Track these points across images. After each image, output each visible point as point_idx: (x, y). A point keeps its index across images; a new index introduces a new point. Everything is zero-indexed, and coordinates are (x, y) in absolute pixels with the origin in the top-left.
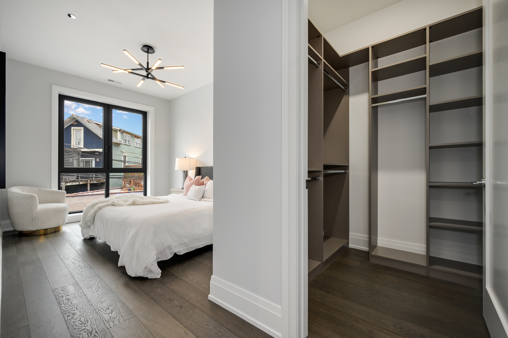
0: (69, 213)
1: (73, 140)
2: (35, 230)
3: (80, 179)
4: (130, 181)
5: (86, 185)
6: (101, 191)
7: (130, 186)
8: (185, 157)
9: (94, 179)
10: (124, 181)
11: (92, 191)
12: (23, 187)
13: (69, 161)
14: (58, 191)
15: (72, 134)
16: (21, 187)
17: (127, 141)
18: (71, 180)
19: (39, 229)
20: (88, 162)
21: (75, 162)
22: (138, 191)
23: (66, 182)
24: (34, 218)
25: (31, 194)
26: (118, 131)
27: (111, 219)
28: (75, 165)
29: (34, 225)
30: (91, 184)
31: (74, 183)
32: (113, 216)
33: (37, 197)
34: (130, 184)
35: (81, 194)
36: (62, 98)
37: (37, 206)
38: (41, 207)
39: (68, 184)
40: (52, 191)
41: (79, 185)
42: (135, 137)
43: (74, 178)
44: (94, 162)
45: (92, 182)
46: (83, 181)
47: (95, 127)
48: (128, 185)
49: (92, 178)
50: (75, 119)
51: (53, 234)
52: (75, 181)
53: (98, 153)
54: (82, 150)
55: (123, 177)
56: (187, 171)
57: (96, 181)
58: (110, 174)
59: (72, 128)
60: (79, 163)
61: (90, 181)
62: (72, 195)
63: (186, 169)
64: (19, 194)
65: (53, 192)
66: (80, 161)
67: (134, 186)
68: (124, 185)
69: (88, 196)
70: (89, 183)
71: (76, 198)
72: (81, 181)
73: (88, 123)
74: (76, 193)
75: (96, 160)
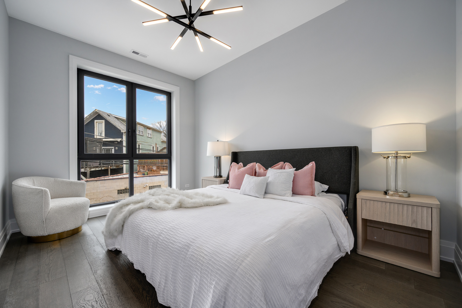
0: (91, 206)
1: (96, 131)
2: (47, 234)
3: (102, 165)
4: (144, 167)
5: (107, 170)
6: (120, 175)
7: (144, 171)
8: (218, 141)
9: (114, 165)
10: (139, 166)
11: (112, 176)
12: (35, 178)
13: (93, 150)
14: (77, 182)
15: (95, 126)
16: (32, 178)
17: (141, 132)
18: (95, 166)
19: (52, 233)
20: (109, 150)
21: (98, 150)
22: (151, 175)
23: (91, 168)
24: (44, 220)
25: (41, 188)
27: (153, 238)
28: (98, 151)
29: (45, 229)
30: (111, 169)
31: (97, 168)
32: (157, 233)
33: (49, 191)
34: (144, 170)
35: (103, 179)
36: (81, 73)
37: (47, 204)
38: (54, 204)
39: (92, 170)
40: (69, 182)
41: (102, 170)
42: (147, 128)
43: (97, 164)
44: (113, 150)
45: (112, 168)
46: (105, 167)
47: (114, 120)
48: (142, 170)
49: (112, 164)
50: (98, 113)
51: (69, 238)
52: (98, 167)
53: (117, 143)
54: (104, 140)
55: (138, 163)
56: (220, 157)
57: (116, 167)
58: (134, 161)
59: (95, 121)
60: (101, 151)
61: (110, 167)
62: (96, 179)
63: (218, 155)
64: (25, 188)
65: (71, 183)
66: (102, 149)
67: (147, 171)
68: (139, 170)
69: (109, 180)
70: (109, 168)
71: (99, 182)
72: (103, 167)
73: (108, 117)
74: (98, 178)
75: (115, 148)
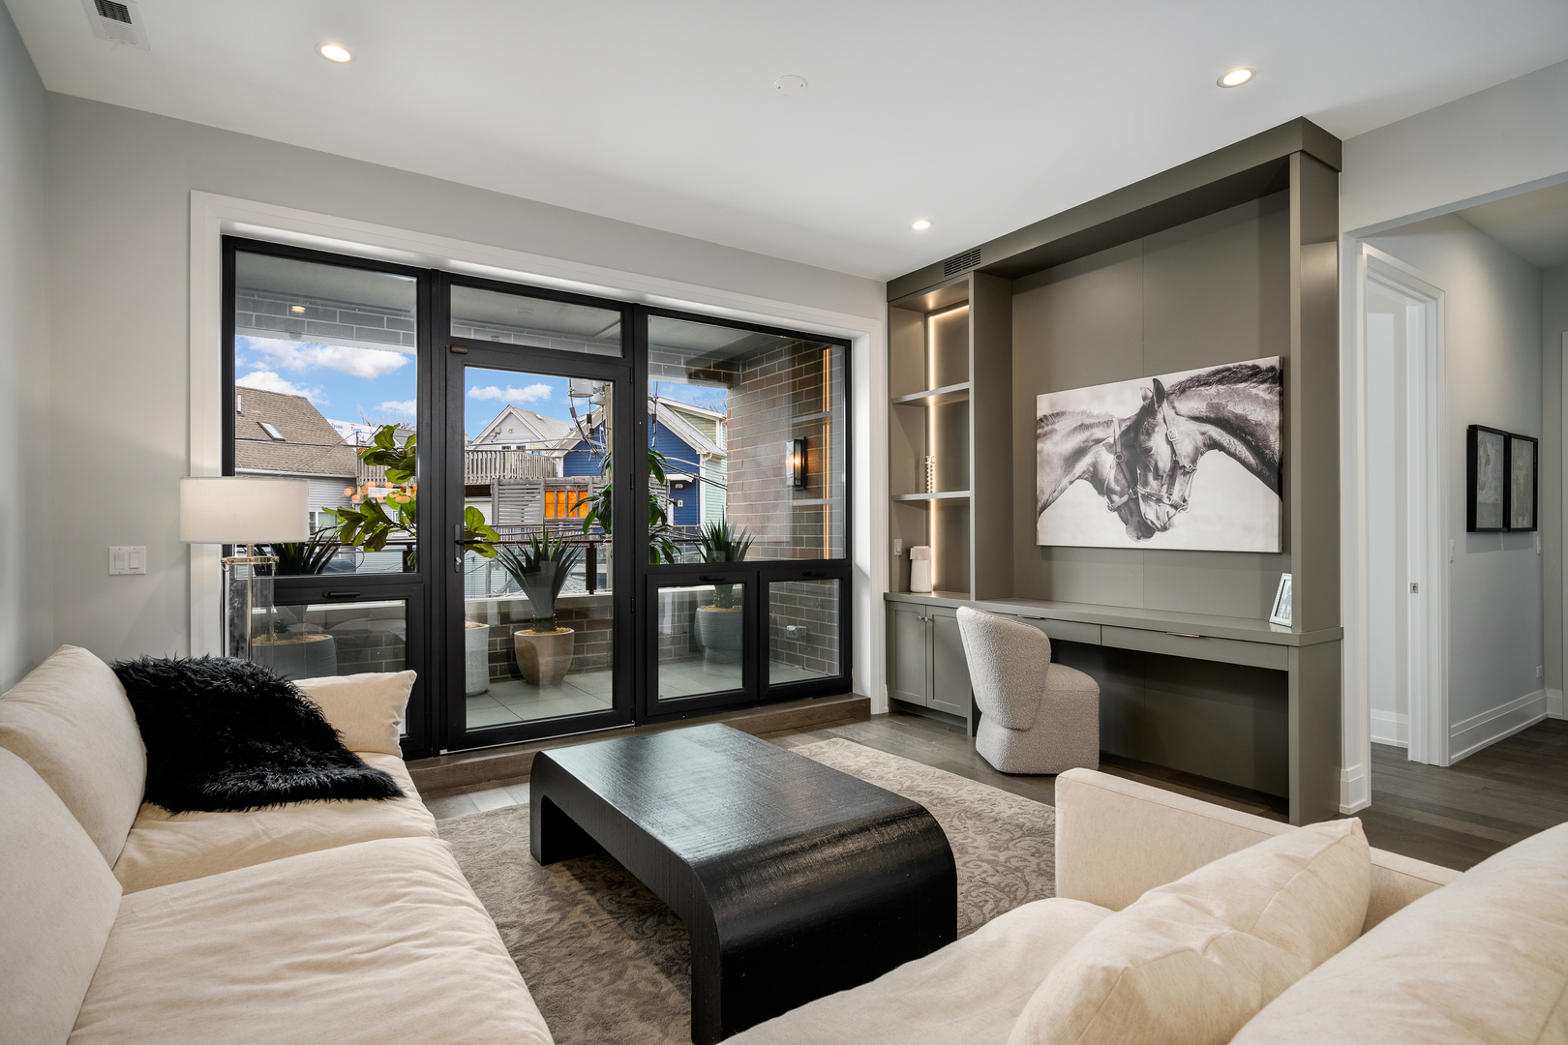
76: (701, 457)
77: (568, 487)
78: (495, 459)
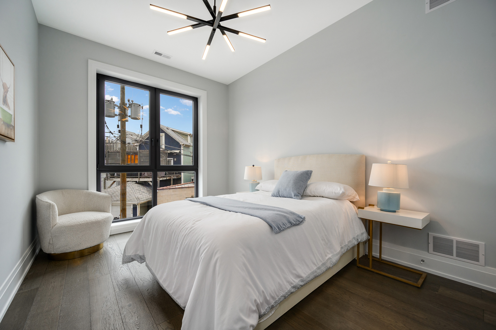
5: (170, 180)
11: (174, 185)
20: (169, 161)
26: (188, 136)
31: (163, 178)
41: (167, 179)
44: (172, 161)
45: (173, 178)
52: (164, 176)
57: (176, 177)
72: (168, 176)
73: (168, 130)
74: (168, 186)
75: (174, 160)
76: (182, 145)
77: (131, 154)
78: (113, 146)
